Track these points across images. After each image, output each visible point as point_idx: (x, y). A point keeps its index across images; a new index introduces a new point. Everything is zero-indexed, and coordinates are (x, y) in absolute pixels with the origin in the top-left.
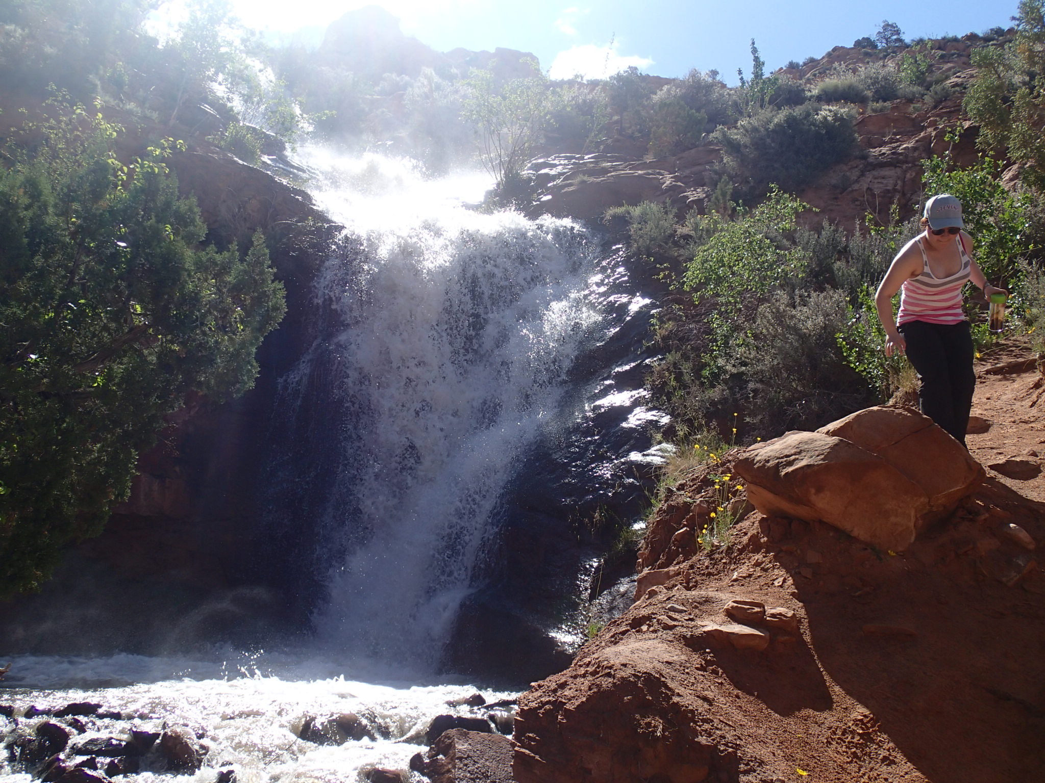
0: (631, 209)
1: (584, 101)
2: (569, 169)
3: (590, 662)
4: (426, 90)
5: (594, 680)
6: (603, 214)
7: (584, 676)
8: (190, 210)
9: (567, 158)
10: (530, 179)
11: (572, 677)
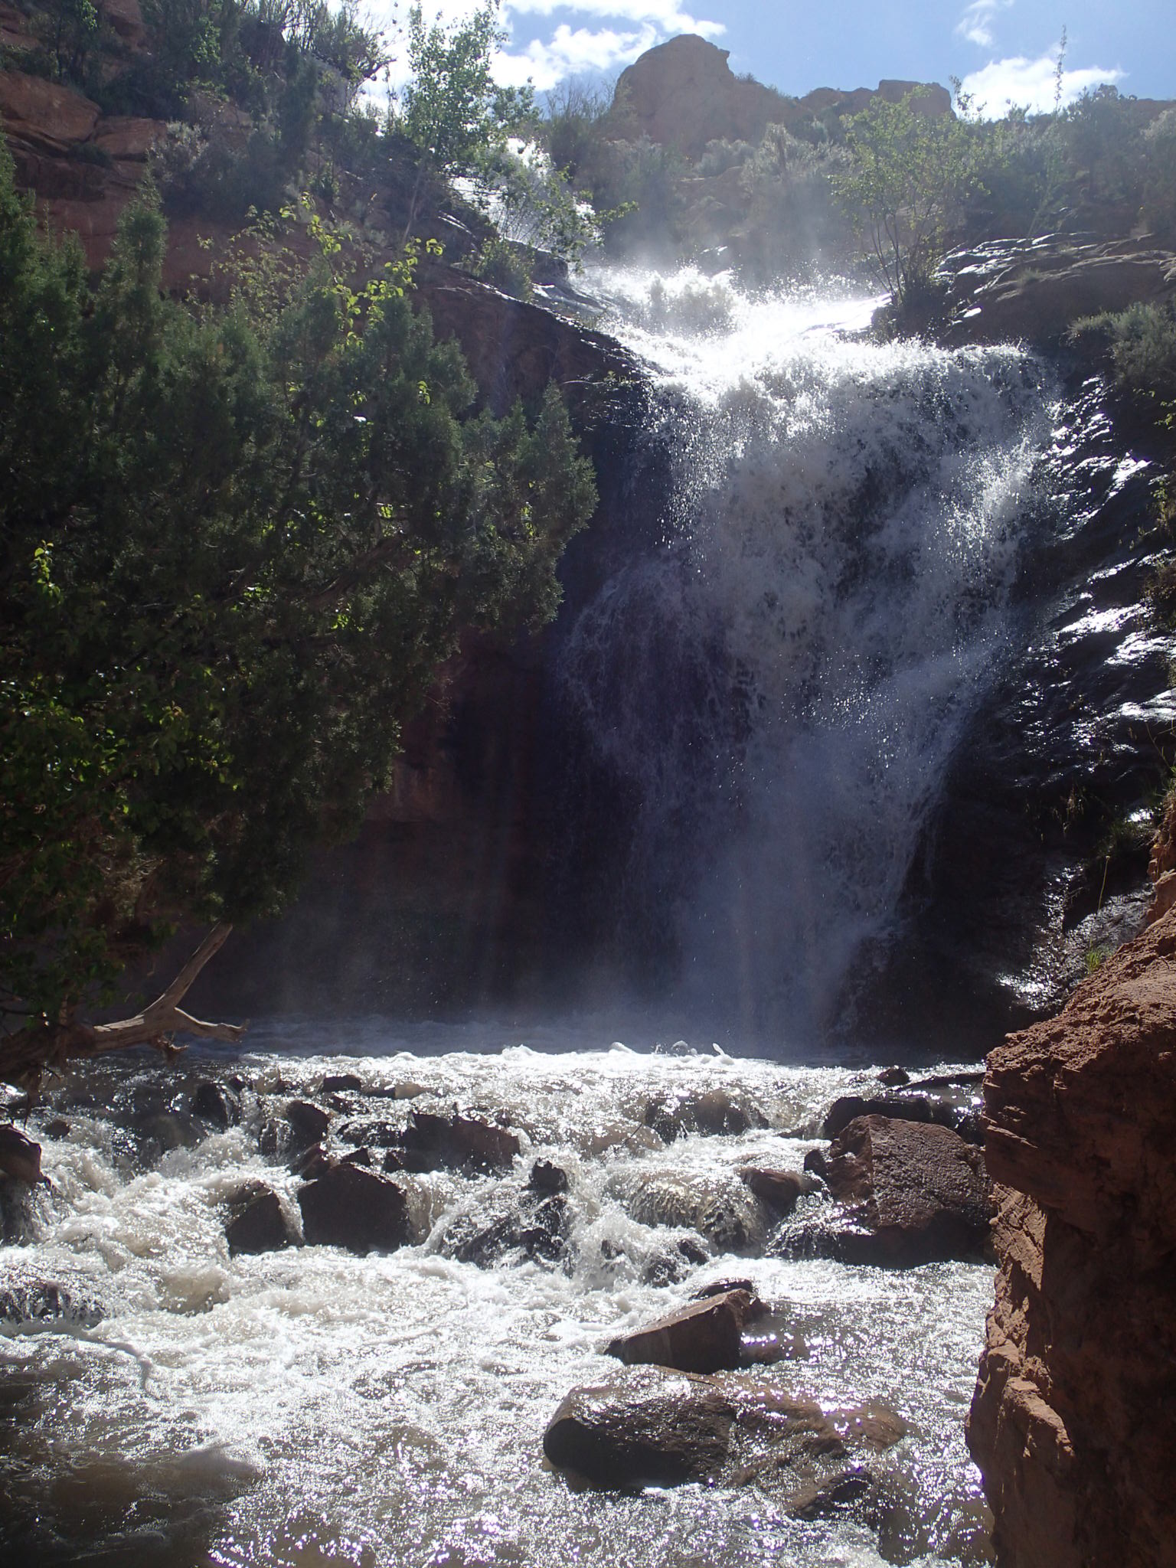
0: (1113, 318)
1: (1029, 151)
2: (1008, 262)
3: (1097, 1004)
4: (774, 159)
5: (1108, 1028)
6: (1065, 329)
7: (1090, 1023)
8: (452, 359)
9: (1002, 246)
10: (944, 286)
11: (1070, 1024)
